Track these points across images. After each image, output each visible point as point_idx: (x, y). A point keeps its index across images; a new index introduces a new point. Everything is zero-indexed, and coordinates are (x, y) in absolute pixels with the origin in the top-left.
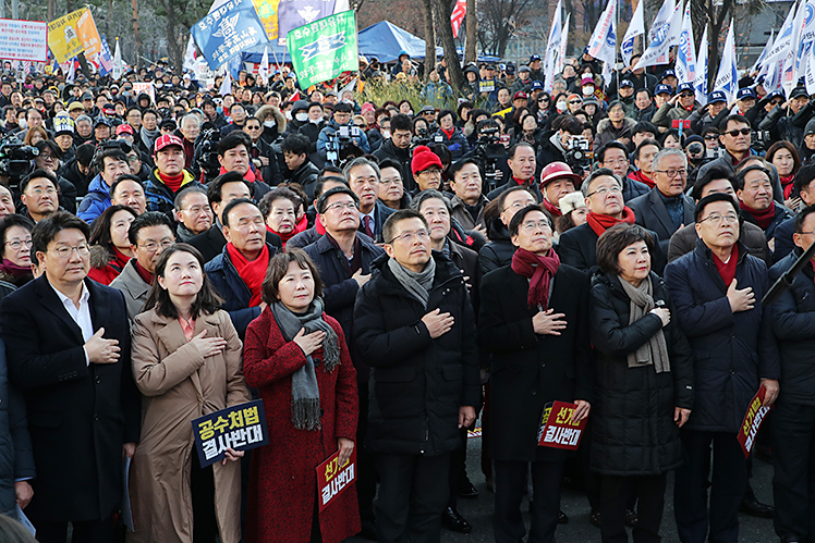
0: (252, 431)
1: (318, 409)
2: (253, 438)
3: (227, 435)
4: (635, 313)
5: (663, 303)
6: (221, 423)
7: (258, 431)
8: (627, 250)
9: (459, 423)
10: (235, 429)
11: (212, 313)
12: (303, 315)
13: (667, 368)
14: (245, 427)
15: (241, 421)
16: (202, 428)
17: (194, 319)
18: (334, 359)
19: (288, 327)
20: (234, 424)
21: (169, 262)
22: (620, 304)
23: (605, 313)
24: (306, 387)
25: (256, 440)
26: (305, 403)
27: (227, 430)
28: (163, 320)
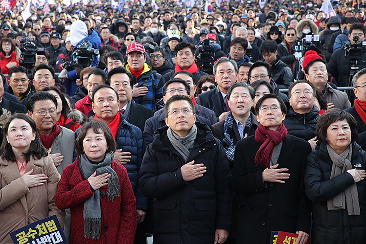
0: (54, 236)
1: (99, 225)
2: (56, 240)
3: (38, 240)
4: (335, 172)
5: (360, 165)
6: (32, 233)
7: (58, 235)
8: (332, 127)
9: (214, 241)
10: (42, 235)
11: (39, 158)
12: (97, 163)
13: (357, 212)
14: (49, 234)
15: (45, 230)
16: (18, 237)
17: (27, 162)
18: (114, 193)
19: (85, 171)
20: (41, 232)
21: (11, 125)
22: (324, 165)
23: (312, 170)
24: (93, 211)
25: (58, 241)
26: (91, 221)
27: (37, 236)
28: (6, 162)
